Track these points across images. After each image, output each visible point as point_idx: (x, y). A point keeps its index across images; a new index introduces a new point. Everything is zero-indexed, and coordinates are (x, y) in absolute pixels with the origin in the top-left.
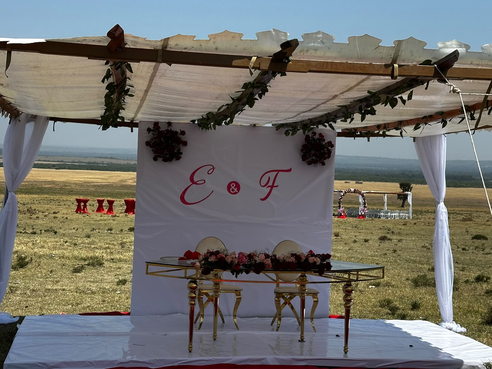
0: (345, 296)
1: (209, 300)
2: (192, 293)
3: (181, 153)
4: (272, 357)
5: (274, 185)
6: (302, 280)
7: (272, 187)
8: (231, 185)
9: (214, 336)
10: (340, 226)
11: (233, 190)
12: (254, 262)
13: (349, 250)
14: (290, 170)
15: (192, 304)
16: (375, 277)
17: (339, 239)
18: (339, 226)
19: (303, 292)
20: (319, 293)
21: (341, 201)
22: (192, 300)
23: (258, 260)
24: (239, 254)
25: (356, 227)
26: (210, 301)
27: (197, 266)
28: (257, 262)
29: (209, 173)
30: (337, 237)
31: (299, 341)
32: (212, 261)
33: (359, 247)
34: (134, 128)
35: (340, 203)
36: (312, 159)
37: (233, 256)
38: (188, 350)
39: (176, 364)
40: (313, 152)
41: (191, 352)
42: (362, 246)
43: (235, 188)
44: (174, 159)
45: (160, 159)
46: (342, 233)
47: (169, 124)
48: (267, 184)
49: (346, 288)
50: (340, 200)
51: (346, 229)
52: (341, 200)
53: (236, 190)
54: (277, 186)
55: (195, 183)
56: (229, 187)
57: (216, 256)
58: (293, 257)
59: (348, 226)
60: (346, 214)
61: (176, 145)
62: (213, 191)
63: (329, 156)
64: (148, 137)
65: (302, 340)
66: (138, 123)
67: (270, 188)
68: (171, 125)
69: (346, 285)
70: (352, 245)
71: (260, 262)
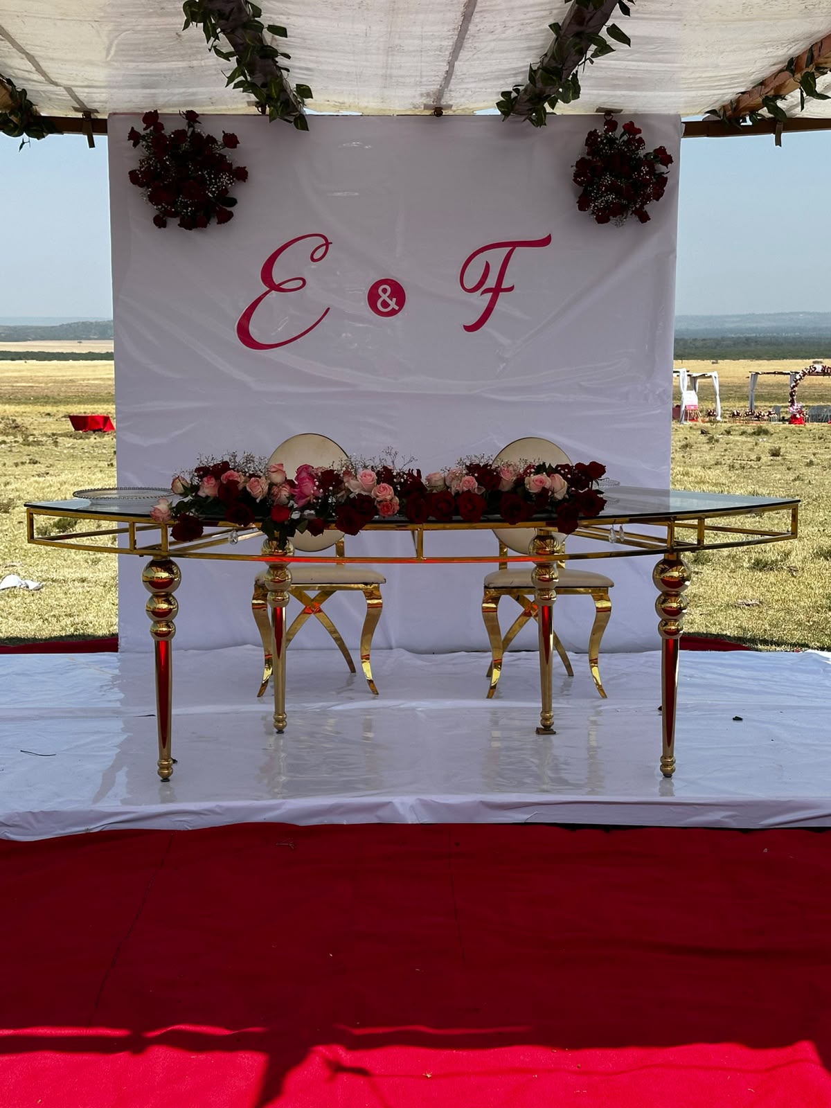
0: (663, 597)
1: (306, 611)
2: (160, 600)
3: (233, 202)
4: (411, 800)
5: (503, 287)
6: (540, 551)
7: (497, 290)
8: (380, 291)
9: (278, 721)
10: (789, 438)
11: (385, 304)
12: (345, 497)
13: (795, 480)
14: (546, 242)
15: (157, 634)
16: (763, 533)
17: (779, 461)
18: (786, 438)
19: (545, 585)
20: (612, 586)
21: (794, 391)
22: (158, 622)
23: (354, 486)
24: (300, 471)
25: (820, 438)
26: (310, 614)
27: (158, 515)
28: (352, 496)
29: (316, 256)
30: (775, 458)
31: (538, 731)
32: (207, 497)
33: (818, 475)
34: (96, 137)
35: (794, 396)
36: (607, 201)
37: (277, 478)
38: (159, 774)
39: (95, 827)
40: (608, 180)
41: (169, 781)
42: (825, 472)
43: (390, 297)
44: (214, 221)
45: (174, 222)
46: (790, 450)
47: (191, 117)
48: (481, 283)
49: (663, 571)
50: (792, 388)
51: (799, 442)
52: (796, 389)
53: (393, 304)
54: (511, 289)
55: (278, 288)
56: (373, 297)
57: (216, 479)
58: (473, 475)
59: (806, 437)
60: (807, 416)
61: (210, 176)
62: (329, 309)
63: (658, 195)
64: (134, 158)
65: (546, 729)
66: (106, 120)
67: (490, 295)
68: (197, 119)
69: (664, 562)
70: (804, 470)
71: (359, 495)
